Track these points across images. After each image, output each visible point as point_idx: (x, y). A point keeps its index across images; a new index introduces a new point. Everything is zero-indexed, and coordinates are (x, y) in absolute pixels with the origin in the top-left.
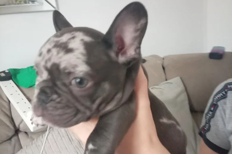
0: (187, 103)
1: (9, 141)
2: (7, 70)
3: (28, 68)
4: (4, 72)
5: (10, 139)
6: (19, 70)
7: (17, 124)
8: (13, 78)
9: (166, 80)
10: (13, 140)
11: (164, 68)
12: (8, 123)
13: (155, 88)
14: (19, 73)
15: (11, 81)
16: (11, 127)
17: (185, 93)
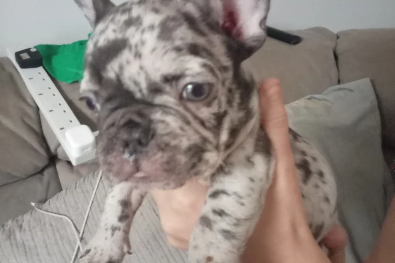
0: (378, 132)
1: (39, 176)
2: (35, 47)
3: (74, 44)
4: (28, 51)
5: (41, 172)
6: (58, 47)
7: (52, 148)
8: (44, 62)
9: (339, 82)
10: (46, 173)
11: (336, 57)
12: (36, 145)
13: (315, 98)
14: (56, 54)
15: (41, 69)
16: (42, 151)
17: (377, 113)
